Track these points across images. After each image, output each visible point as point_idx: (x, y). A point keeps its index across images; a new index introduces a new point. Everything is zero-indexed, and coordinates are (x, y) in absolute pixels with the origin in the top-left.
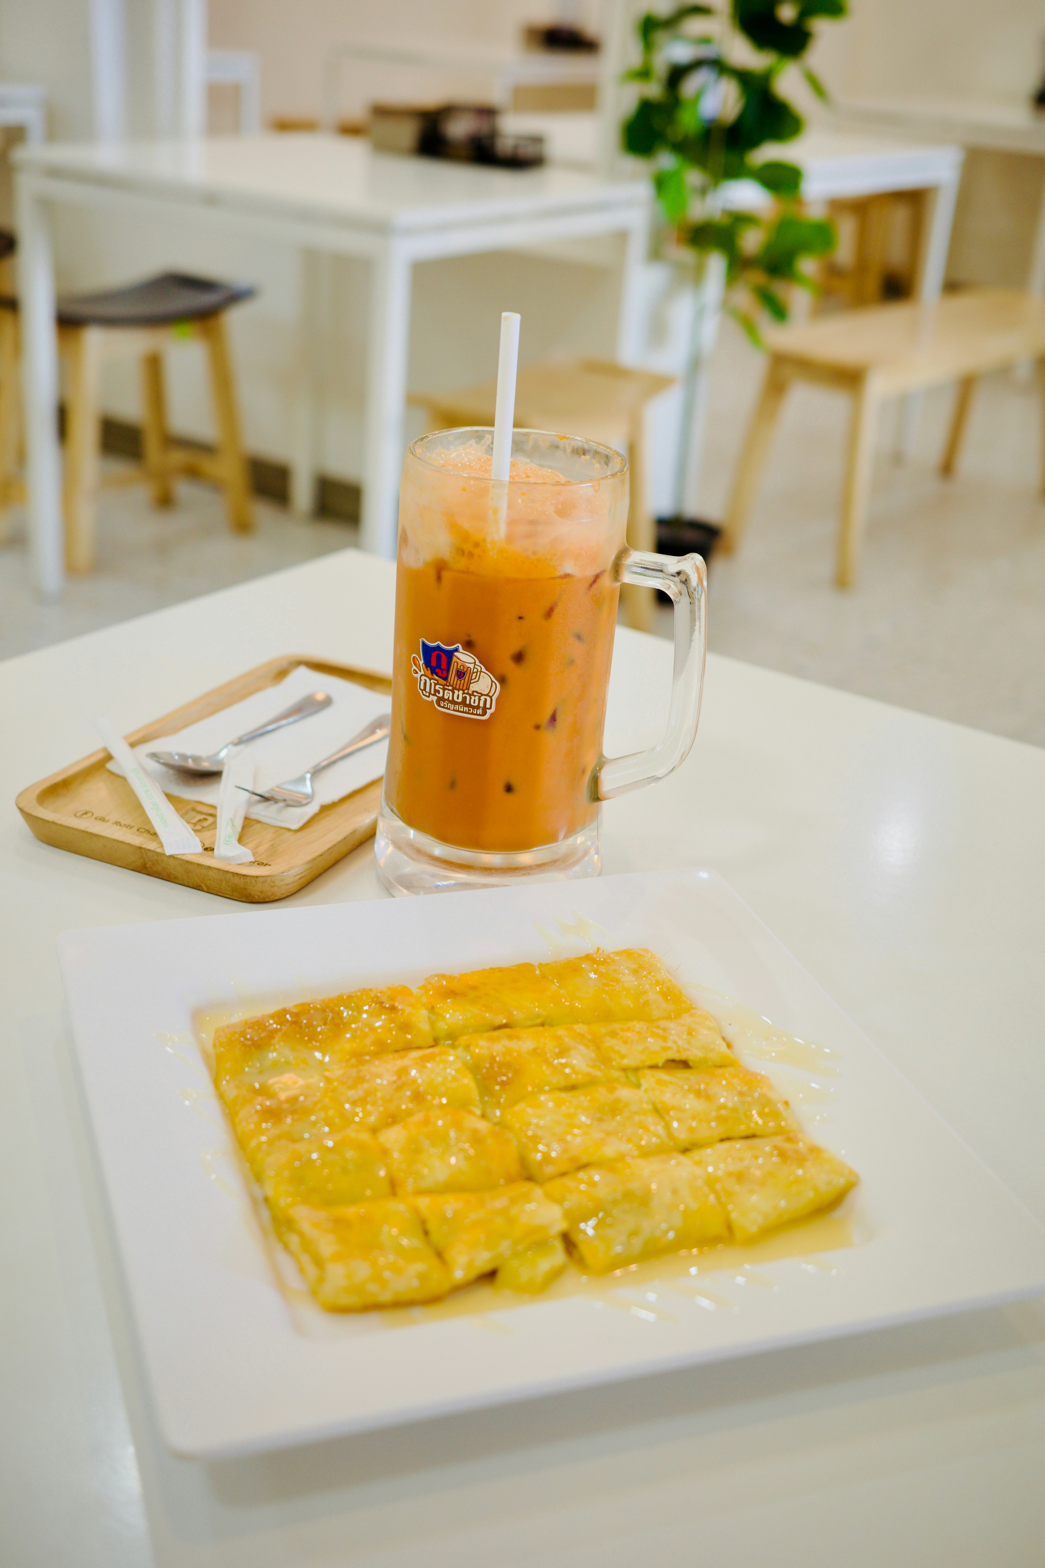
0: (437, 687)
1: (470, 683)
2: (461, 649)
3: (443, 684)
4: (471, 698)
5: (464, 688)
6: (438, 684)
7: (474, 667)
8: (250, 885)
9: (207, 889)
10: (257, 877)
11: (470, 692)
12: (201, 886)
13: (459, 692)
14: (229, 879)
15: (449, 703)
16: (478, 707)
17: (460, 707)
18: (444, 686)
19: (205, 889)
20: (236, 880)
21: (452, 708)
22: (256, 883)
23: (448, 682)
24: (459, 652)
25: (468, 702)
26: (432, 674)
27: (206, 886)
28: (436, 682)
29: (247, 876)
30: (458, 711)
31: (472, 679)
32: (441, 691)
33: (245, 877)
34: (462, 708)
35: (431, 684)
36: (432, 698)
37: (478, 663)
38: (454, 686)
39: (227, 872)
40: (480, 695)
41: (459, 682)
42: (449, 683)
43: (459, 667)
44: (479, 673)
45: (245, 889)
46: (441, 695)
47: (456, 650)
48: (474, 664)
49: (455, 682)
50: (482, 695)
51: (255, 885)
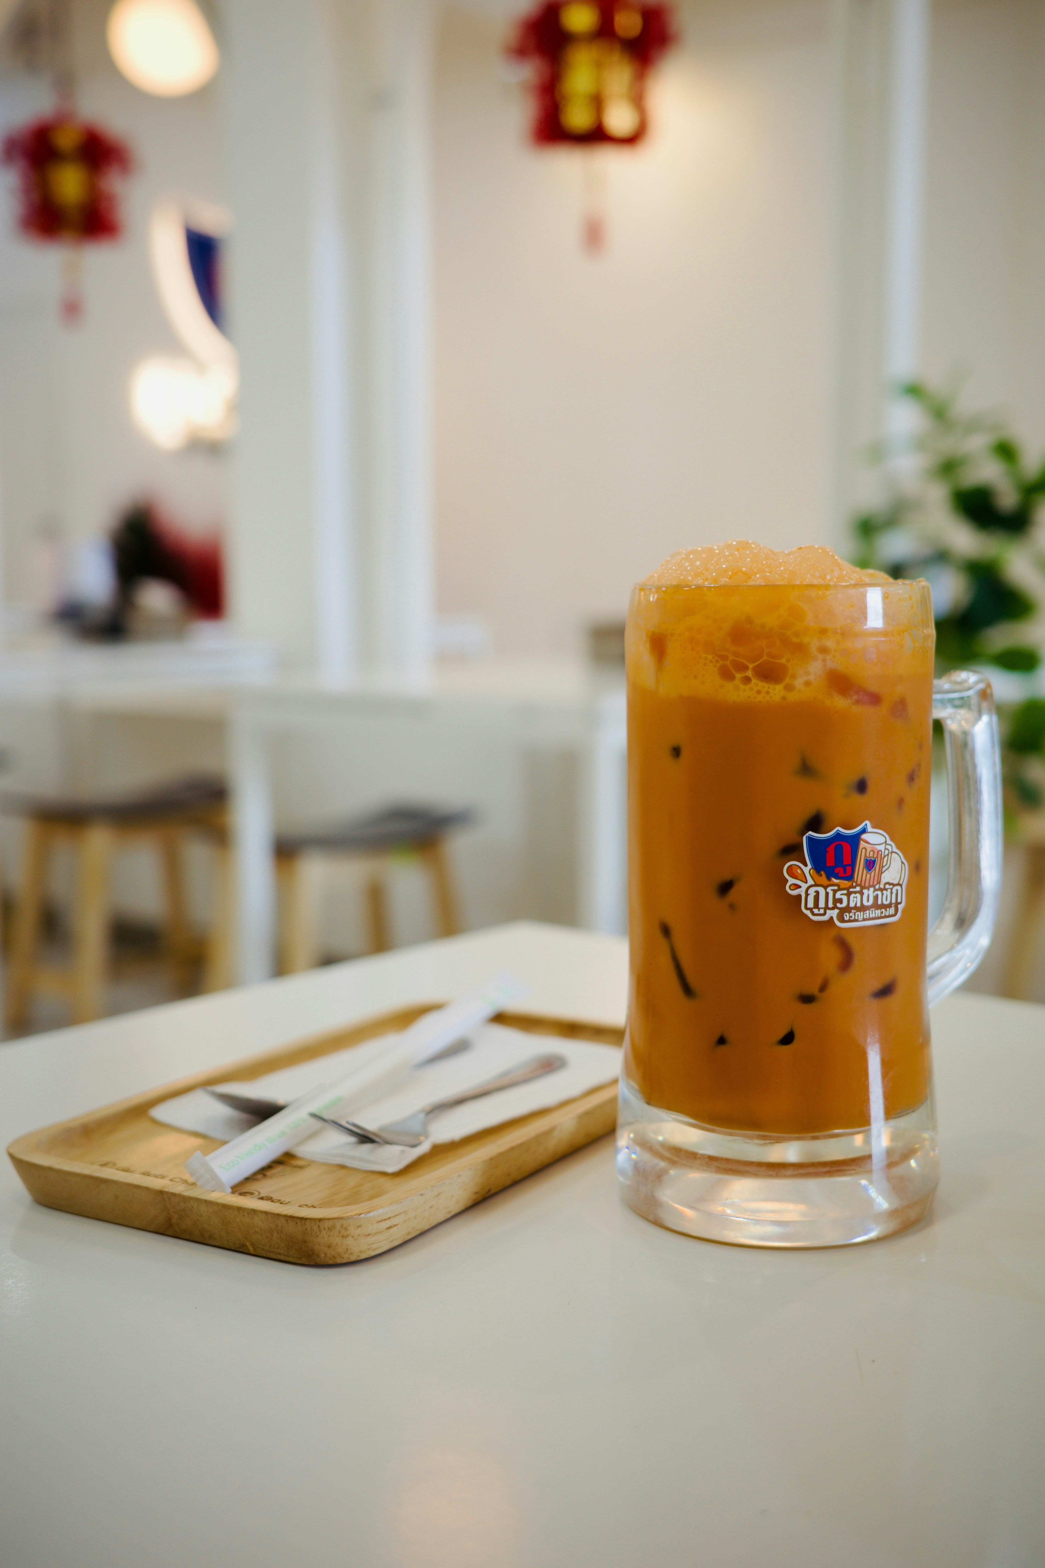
0: (838, 895)
1: (882, 873)
2: (870, 829)
3: (848, 886)
4: (883, 894)
5: (875, 883)
6: (839, 889)
7: (886, 849)
8: (311, 1234)
9: (254, 1248)
10: (320, 1220)
11: (882, 886)
12: (246, 1245)
13: (869, 890)
14: (282, 1227)
15: (857, 911)
16: (890, 906)
17: (871, 912)
18: (848, 889)
19: (251, 1250)
20: (291, 1228)
21: (861, 918)
22: (320, 1231)
23: (854, 881)
24: (868, 832)
25: (880, 902)
26: (829, 879)
27: (253, 1245)
28: (836, 888)
29: (306, 1219)
30: (870, 919)
31: (883, 867)
32: (845, 898)
33: (303, 1222)
34: (874, 912)
35: (827, 894)
36: (830, 914)
37: (889, 842)
38: (863, 884)
39: (279, 1215)
40: (891, 887)
41: (868, 876)
42: (856, 882)
43: (868, 855)
44: (890, 855)
45: (305, 1242)
46: (844, 904)
47: (864, 831)
48: (884, 844)
49: (864, 878)
50: (894, 885)
51: (318, 1233)
